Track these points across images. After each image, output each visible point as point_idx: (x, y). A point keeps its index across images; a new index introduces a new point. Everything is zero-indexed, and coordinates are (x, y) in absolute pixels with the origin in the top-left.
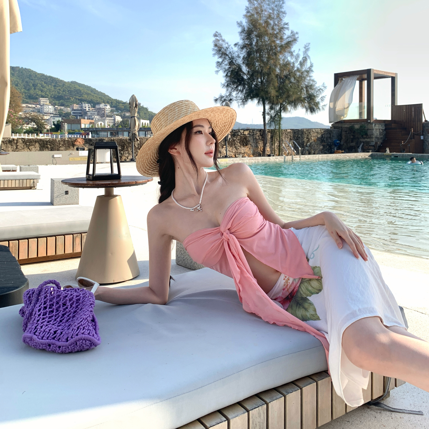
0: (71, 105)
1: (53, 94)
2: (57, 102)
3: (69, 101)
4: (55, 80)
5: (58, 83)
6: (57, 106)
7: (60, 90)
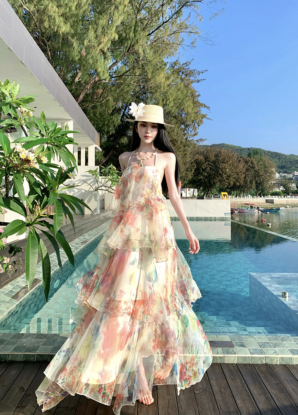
0: (292, 172)
1: (278, 165)
2: (282, 170)
3: (290, 169)
4: (279, 155)
5: (281, 157)
6: (281, 174)
7: (283, 161)
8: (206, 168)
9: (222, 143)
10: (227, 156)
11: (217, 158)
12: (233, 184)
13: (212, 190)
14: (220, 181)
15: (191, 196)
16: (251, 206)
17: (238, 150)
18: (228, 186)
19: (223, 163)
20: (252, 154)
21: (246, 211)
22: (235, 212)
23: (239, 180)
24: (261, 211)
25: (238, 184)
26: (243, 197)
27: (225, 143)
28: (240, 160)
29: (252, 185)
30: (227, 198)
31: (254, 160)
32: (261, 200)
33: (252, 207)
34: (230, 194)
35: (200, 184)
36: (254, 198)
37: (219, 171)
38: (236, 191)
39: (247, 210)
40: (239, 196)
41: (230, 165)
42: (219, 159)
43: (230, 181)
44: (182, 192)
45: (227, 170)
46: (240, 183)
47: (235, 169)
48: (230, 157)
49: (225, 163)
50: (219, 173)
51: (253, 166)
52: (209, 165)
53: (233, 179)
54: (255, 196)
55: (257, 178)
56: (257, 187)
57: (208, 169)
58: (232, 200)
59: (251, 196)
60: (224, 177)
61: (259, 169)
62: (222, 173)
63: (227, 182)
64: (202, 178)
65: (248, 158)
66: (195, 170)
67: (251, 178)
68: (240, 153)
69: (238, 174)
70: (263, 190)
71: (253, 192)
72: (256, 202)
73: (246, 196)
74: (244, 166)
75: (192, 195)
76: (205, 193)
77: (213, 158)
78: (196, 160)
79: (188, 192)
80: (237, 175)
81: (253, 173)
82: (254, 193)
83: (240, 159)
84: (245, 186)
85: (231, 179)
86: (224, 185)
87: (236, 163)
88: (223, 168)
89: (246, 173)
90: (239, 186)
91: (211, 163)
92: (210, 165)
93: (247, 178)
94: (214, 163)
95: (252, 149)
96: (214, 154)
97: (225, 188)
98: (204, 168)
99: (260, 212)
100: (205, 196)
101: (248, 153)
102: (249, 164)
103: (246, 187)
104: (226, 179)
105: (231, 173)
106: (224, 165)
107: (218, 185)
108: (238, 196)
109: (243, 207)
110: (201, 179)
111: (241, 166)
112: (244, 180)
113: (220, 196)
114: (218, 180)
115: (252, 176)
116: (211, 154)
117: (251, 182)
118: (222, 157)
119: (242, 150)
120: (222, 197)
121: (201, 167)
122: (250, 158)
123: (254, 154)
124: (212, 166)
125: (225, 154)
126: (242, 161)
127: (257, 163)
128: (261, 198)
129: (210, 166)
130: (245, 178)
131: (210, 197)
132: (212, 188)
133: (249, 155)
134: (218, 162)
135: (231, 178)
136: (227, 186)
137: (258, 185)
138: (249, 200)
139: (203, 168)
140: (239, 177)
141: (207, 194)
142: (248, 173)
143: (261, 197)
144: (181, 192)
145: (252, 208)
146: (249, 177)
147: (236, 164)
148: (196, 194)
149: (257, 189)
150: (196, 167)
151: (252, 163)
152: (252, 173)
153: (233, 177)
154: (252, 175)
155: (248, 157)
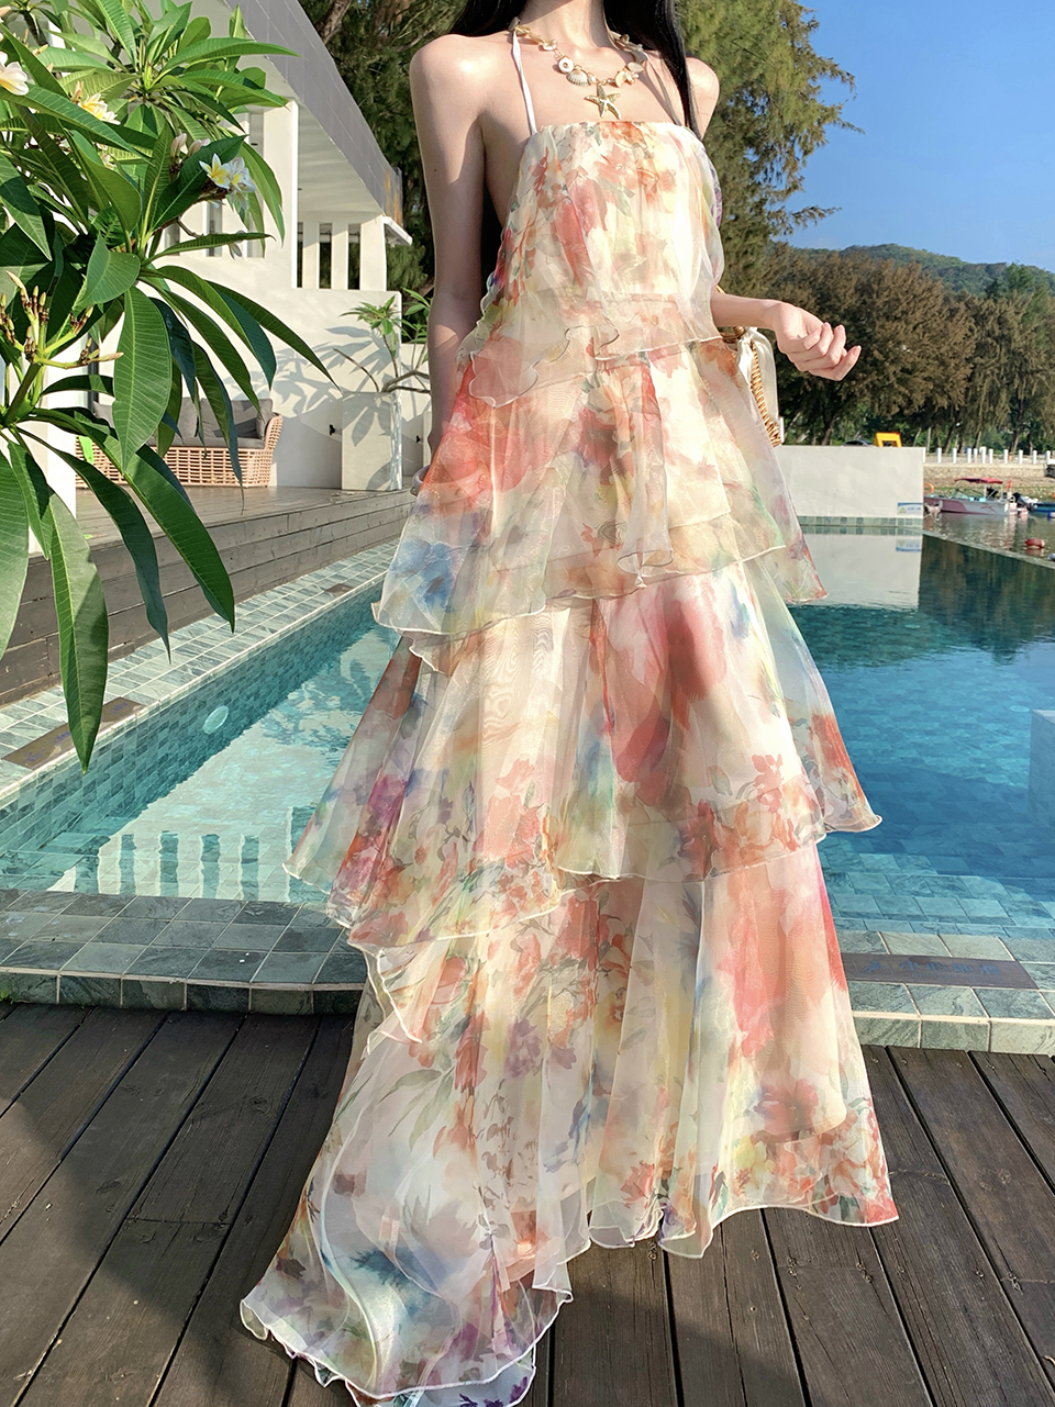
9: (888, 243)
10: (906, 292)
11: (865, 297)
12: (922, 402)
13: (840, 426)
14: (875, 390)
16: (990, 490)
17: (946, 270)
18: (902, 410)
19: (888, 318)
20: (1003, 287)
21: (968, 508)
22: (930, 509)
23: (948, 387)
24: (1030, 509)
25: (944, 402)
26: (958, 452)
27: (899, 245)
28: (957, 310)
29: (994, 407)
31: (1011, 310)
32: (1027, 466)
33: (992, 493)
34: (908, 440)
36: (1002, 458)
38: (934, 428)
39: (976, 503)
40: (944, 449)
41: (915, 328)
42: (874, 303)
43: (911, 392)
45: (904, 347)
46: (949, 398)
47: (935, 342)
48: (915, 296)
49: (896, 318)
50: (870, 359)
51: (1006, 333)
53: (923, 384)
54: (1006, 451)
55: (1017, 381)
56: (1015, 417)
59: (991, 451)
60: (891, 376)
61: (1026, 347)
62: (881, 358)
63: (900, 393)
65: (985, 300)
67: (993, 381)
68: (955, 282)
69: (942, 363)
70: (1036, 429)
71: (996, 436)
72: (1008, 474)
73: (970, 450)
74: (969, 334)
76: (811, 434)
77: (850, 300)
80: (942, 368)
81: (1004, 360)
82: (1002, 442)
83: (956, 305)
84: (969, 411)
85: (915, 383)
86: (888, 406)
87: (939, 321)
88: (888, 340)
89: (978, 360)
90: (945, 412)
93: (978, 380)
94: (855, 319)
95: (1002, 269)
96: (854, 282)
97: (890, 418)
99: (1025, 513)
101: (986, 282)
102: (991, 324)
103: (972, 415)
104: (900, 381)
105: (917, 360)
106: (891, 326)
107: (863, 406)
108: (940, 450)
109: (957, 490)
111: (959, 331)
112: (967, 389)
114: (867, 386)
115: (998, 374)
116: (844, 282)
117: (993, 396)
119: (962, 270)
122: (995, 301)
123: (1011, 287)
125: (900, 282)
126: (962, 311)
127: (1023, 321)
128: (1027, 459)
130: (969, 379)
132: (841, 417)
133: (992, 290)
134: (869, 315)
135: (919, 380)
136: (898, 410)
137: (1019, 408)
138: (980, 466)
140: (949, 377)
141: (821, 439)
142: (982, 361)
143: (1027, 453)
145: (993, 496)
146: (985, 377)
147: (936, 325)
149: (1014, 425)
151: (1001, 321)
152: (997, 362)
153: (926, 375)
154: (999, 369)
155: (989, 297)
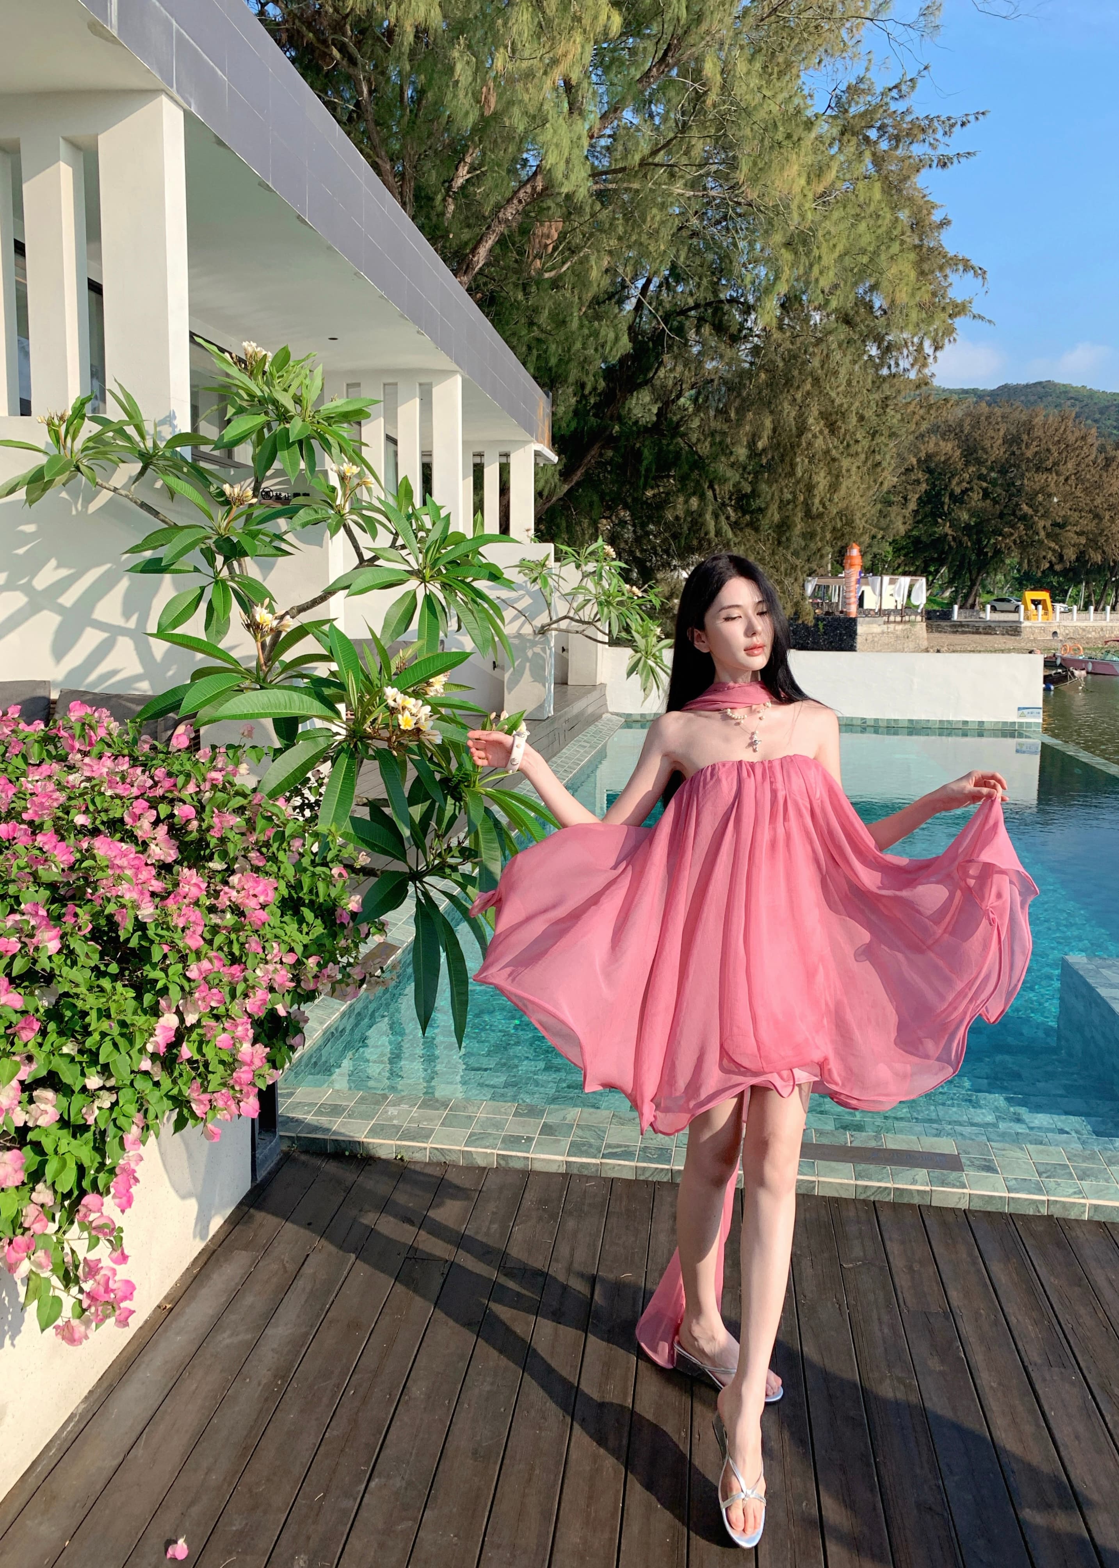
8: (967, 490)
10: (1059, 442)
11: (1014, 448)
12: (1074, 557)
13: (987, 582)
14: (1023, 546)
15: (899, 607)
18: (1052, 565)
19: (1038, 470)
22: (1077, 673)
23: (1102, 540)
25: (1098, 558)
26: (1112, 610)
28: (1113, 458)
30: (1046, 614)
34: (1059, 595)
35: (940, 556)
37: (1017, 505)
38: (1087, 583)
40: (1097, 605)
41: (1066, 480)
42: (1022, 454)
43: (1062, 547)
44: (864, 588)
45: (1056, 500)
46: (1104, 552)
47: (1089, 494)
48: (1068, 446)
49: (1047, 469)
50: (1018, 513)
52: (981, 477)
53: (1075, 539)
57: (976, 496)
58: (1065, 623)
60: (1040, 530)
62: (1030, 512)
63: (1050, 548)
64: (950, 532)
66: (920, 498)
69: (1097, 517)
75: (901, 601)
76: (956, 591)
77: (997, 451)
78: (929, 457)
79: (888, 589)
80: (1096, 521)
83: (1113, 453)
85: (1066, 538)
86: (1037, 561)
87: (1093, 471)
88: (1038, 493)
90: (1099, 567)
91: (992, 469)
92: (985, 481)
94: (1003, 472)
96: (1002, 433)
97: (1039, 575)
98: (958, 490)
100: (956, 607)
104: (1049, 536)
105: (1069, 513)
106: (1041, 478)
107: (1010, 562)
108: (1092, 608)
109: (1108, 652)
110: (947, 535)
111: (1114, 480)
113: (1018, 607)
114: (1015, 542)
116: (991, 433)
118: (1035, 443)
120: (1026, 609)
121: (946, 486)
124: (993, 482)
125: (1051, 432)
129: (985, 485)
131: (977, 608)
132: (988, 573)
134: (1018, 467)
135: (1069, 534)
136: (1047, 565)
139: (952, 491)
140: (1103, 530)
141: (966, 597)
144: (859, 588)
147: (1091, 475)
148: (920, 598)
150: (924, 487)
153: (1078, 529)
